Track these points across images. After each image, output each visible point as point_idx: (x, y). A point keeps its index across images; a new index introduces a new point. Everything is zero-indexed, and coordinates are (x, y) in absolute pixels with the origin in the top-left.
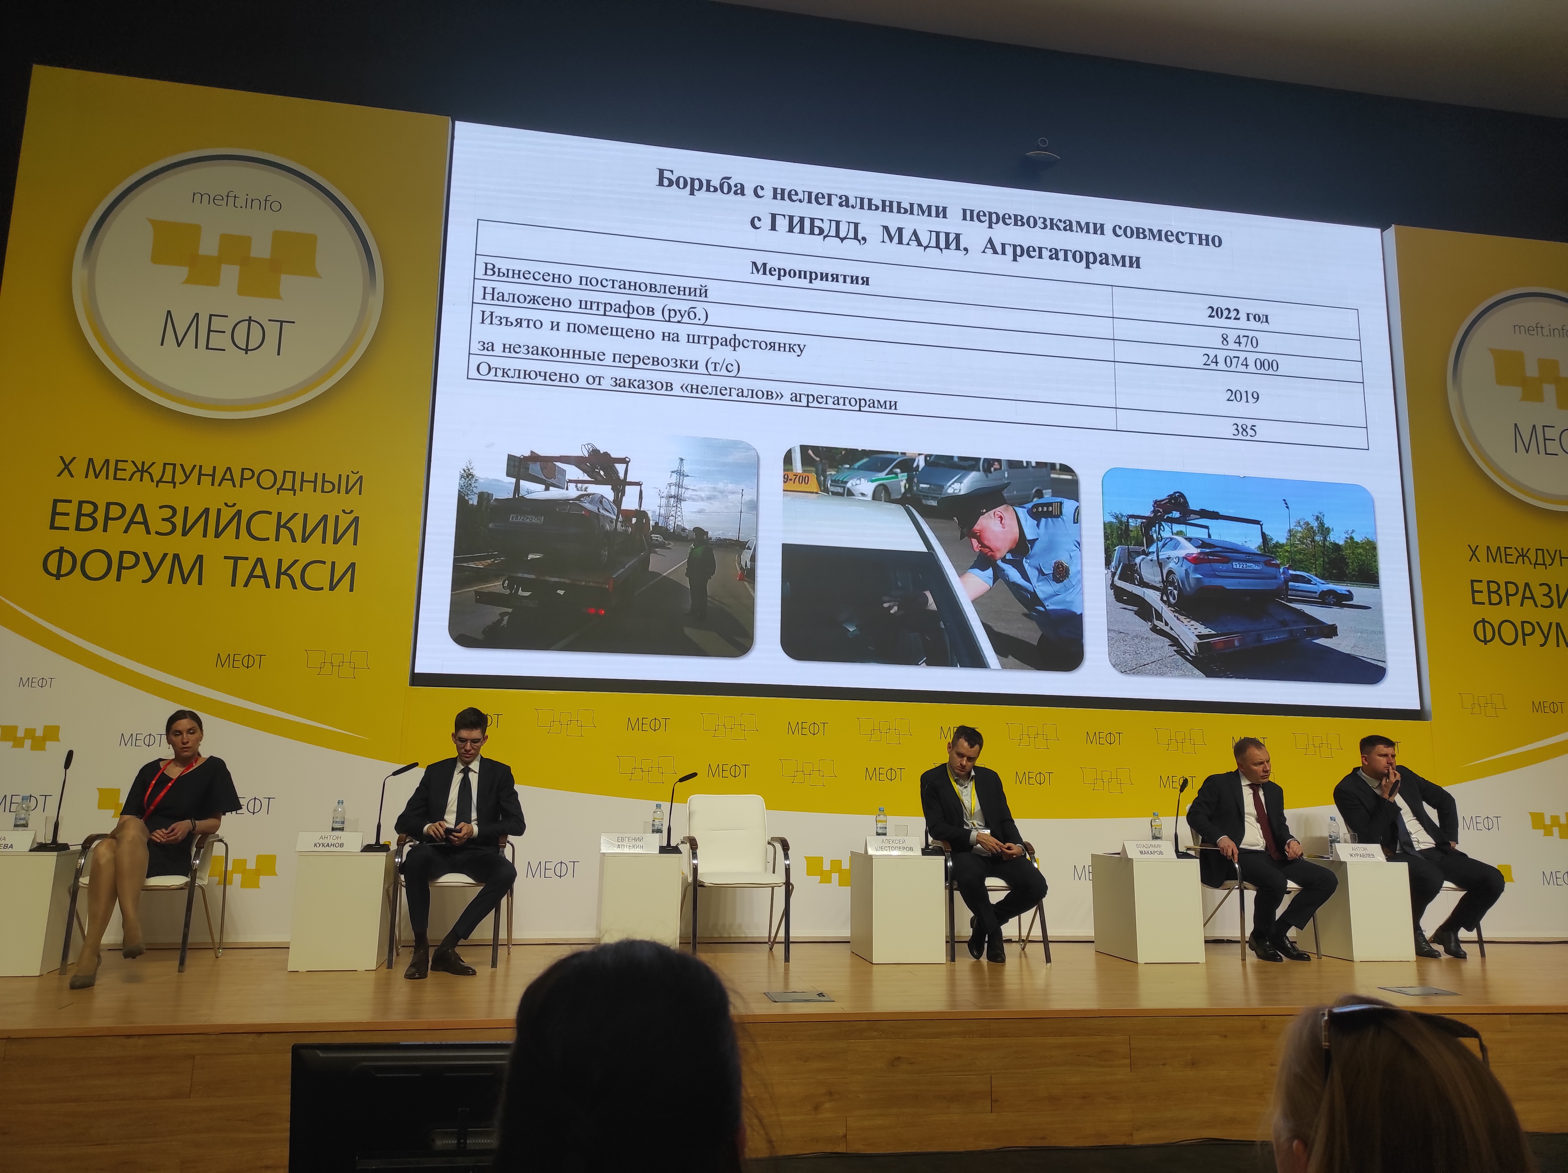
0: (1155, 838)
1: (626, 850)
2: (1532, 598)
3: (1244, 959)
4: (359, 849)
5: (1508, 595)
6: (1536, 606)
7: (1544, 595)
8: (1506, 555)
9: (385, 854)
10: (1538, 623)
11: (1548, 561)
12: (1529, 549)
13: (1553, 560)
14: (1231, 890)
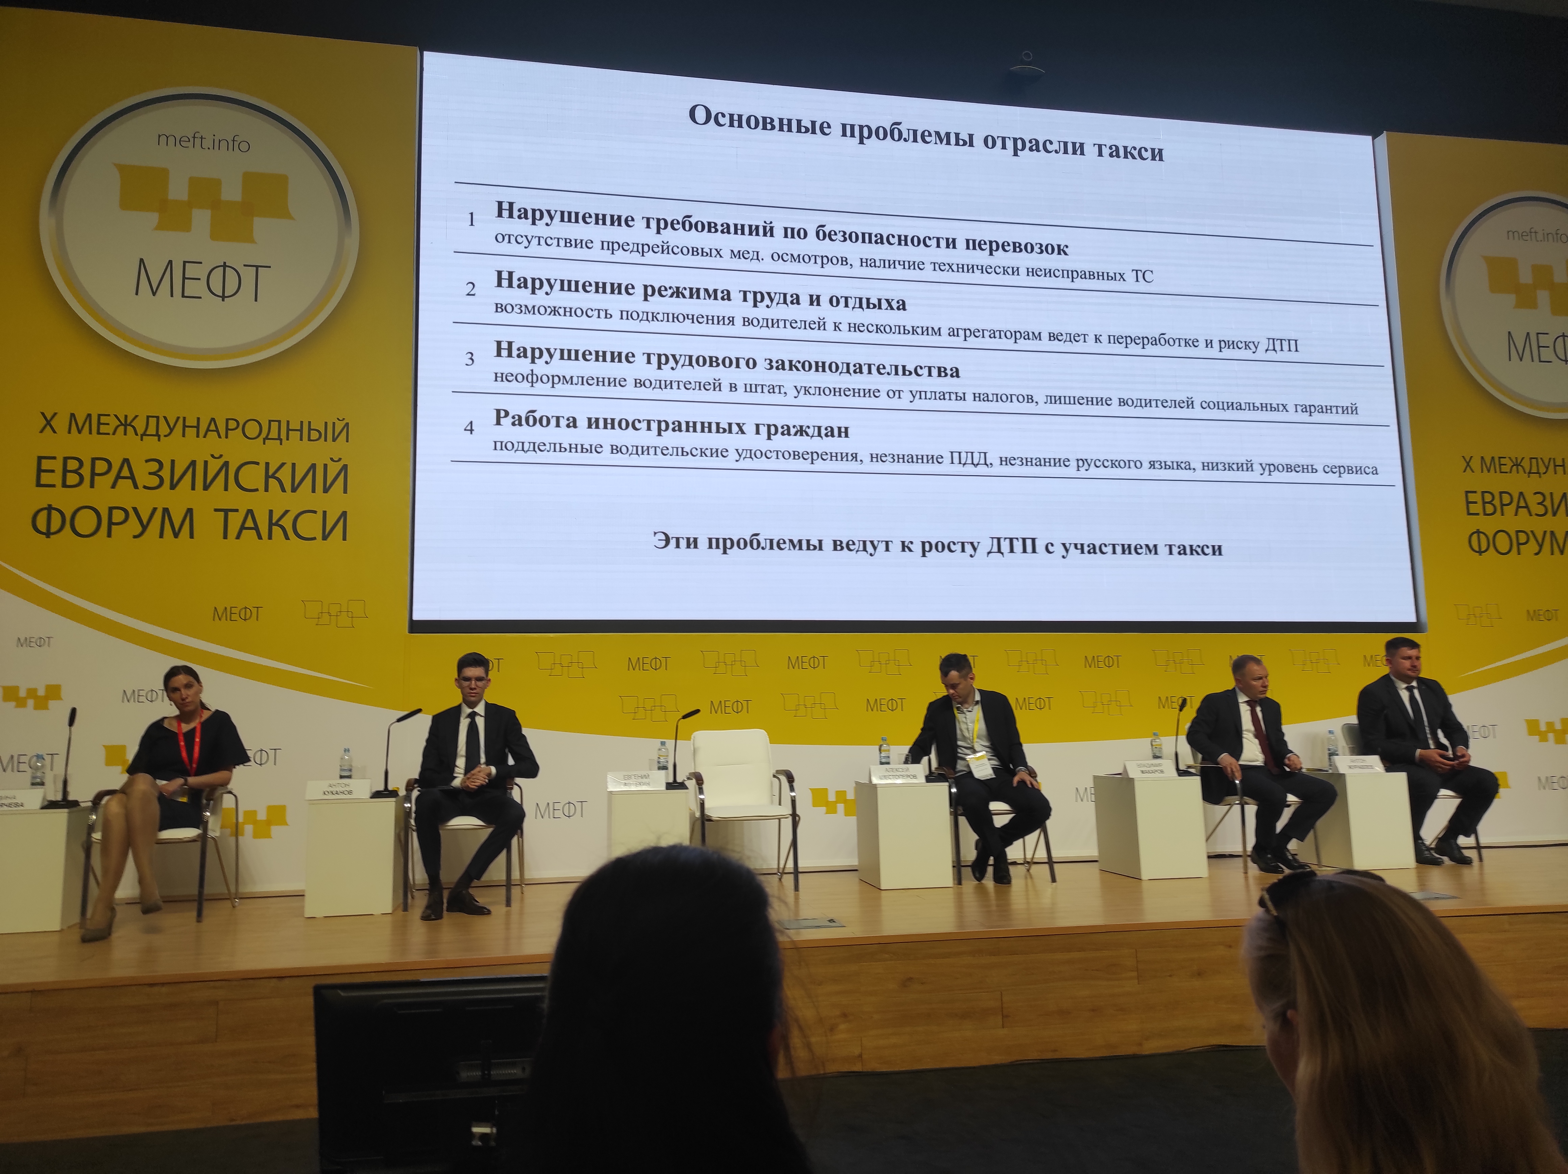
0: (1156, 757)
1: (633, 788)
2: (1527, 507)
3: (1246, 873)
4: (367, 795)
5: (1502, 505)
6: (1531, 515)
7: (1539, 504)
8: (1500, 465)
9: (394, 799)
10: (1532, 532)
11: (1542, 469)
12: (1523, 458)
13: (1547, 468)
14: (1231, 805)
